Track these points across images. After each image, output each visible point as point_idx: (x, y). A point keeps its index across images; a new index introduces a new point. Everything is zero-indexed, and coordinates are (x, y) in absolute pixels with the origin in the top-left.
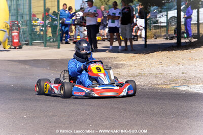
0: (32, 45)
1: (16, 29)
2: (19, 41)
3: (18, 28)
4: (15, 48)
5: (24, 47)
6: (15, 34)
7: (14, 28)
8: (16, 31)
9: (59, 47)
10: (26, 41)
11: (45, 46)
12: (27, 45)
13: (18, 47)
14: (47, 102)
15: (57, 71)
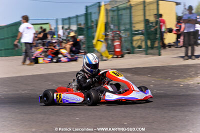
0: (133, 53)
1: (118, 39)
2: (121, 49)
3: (120, 38)
4: (117, 57)
5: (126, 56)
6: (117, 43)
7: (116, 38)
8: (118, 41)
9: (160, 55)
11: (147, 54)
12: (129, 53)
13: (120, 56)
15: (158, 78)
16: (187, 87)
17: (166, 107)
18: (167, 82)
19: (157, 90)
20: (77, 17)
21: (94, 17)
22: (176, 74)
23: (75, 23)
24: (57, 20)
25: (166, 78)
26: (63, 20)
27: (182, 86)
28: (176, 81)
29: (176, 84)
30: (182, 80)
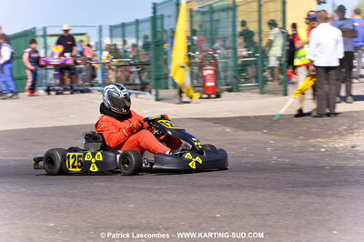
0: (238, 90)
1: (211, 64)
2: (216, 85)
3: (215, 65)
4: (209, 98)
5: (225, 95)
6: (208, 72)
7: (207, 62)
8: (210, 67)
9: (286, 94)
10: (227, 85)
11: (262, 93)
12: (230, 90)
13: (213, 96)
14: (259, 190)
15: (281, 136)
16: (333, 153)
17: (293, 187)
18: (297, 143)
19: (279, 157)
20: (137, 22)
21: (167, 25)
22: (313, 130)
23: (134, 34)
24: (100, 29)
25: (296, 136)
26: (112, 28)
27: (323, 150)
28: (313, 141)
29: (314, 146)
30: (324, 140)
